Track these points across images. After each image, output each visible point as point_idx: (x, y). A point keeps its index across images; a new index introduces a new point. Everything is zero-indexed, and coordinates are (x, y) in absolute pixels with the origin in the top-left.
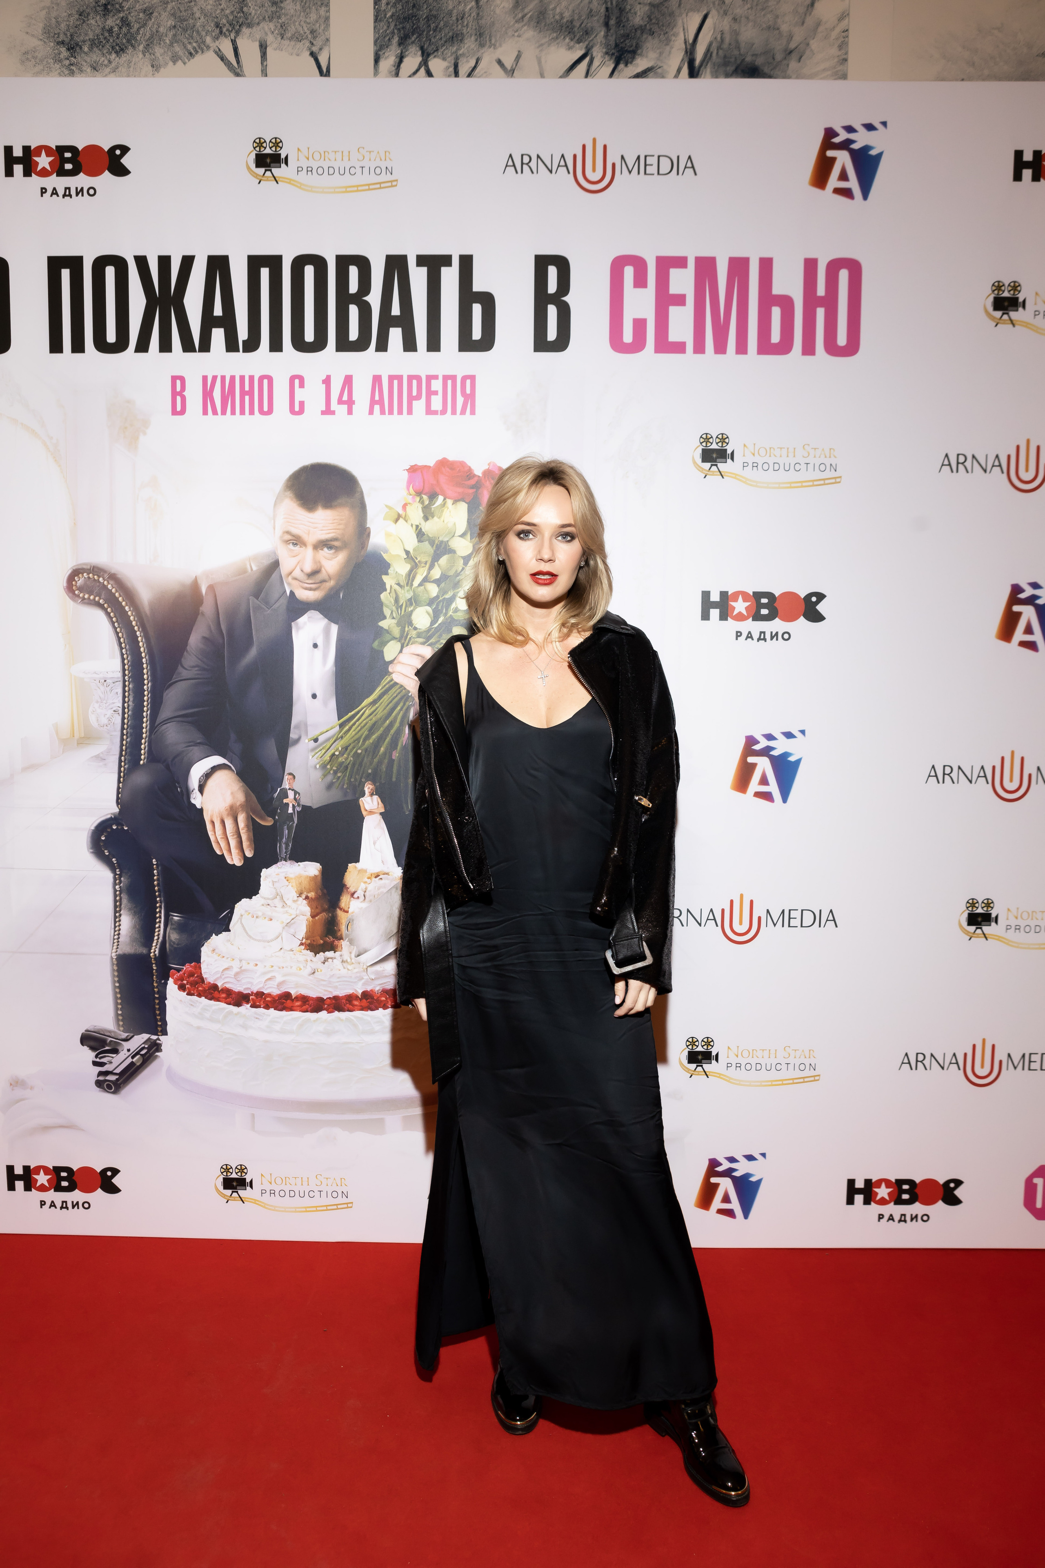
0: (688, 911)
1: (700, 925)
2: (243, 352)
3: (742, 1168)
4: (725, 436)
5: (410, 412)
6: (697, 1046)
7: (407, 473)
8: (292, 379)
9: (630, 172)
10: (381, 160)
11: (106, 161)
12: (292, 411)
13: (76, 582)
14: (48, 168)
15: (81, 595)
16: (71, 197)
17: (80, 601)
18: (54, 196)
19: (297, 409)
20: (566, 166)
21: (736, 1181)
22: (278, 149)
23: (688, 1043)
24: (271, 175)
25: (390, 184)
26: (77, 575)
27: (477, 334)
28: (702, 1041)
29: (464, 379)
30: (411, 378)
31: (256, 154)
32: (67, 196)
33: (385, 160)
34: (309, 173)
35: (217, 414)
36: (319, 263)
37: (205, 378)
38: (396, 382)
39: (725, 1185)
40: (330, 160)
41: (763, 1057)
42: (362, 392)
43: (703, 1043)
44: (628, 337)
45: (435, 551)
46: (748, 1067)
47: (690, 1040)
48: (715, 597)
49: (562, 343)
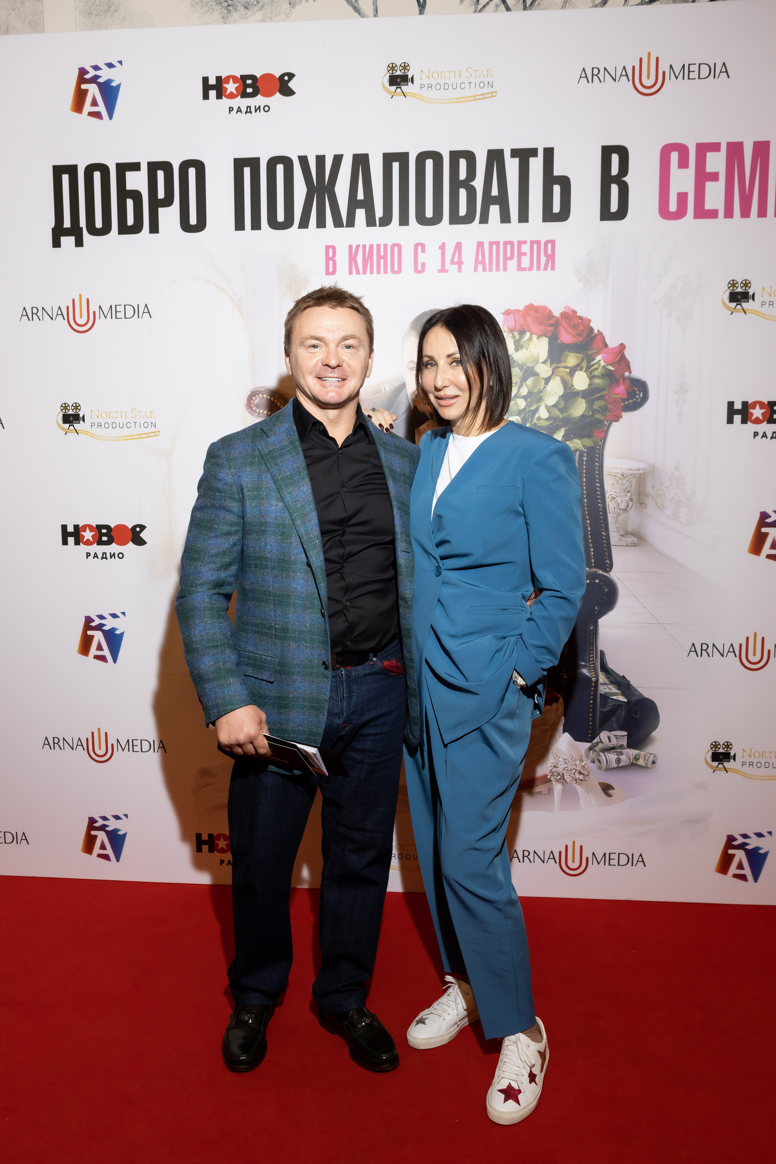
0: (714, 645)
1: (723, 656)
2: (379, 226)
3: (753, 843)
4: (748, 282)
5: (505, 269)
6: (719, 748)
7: (503, 315)
8: (416, 246)
9: (677, 78)
10: (484, 76)
11: (278, 84)
12: (416, 271)
13: (254, 401)
14: (235, 92)
15: (257, 411)
16: (251, 113)
17: (257, 415)
18: (239, 113)
19: (419, 269)
20: (627, 75)
21: (748, 852)
22: (406, 71)
23: (712, 746)
24: (401, 91)
25: (490, 95)
26: (255, 396)
27: (556, 208)
28: (723, 744)
29: (547, 243)
30: (506, 243)
31: (390, 76)
32: (249, 112)
33: (488, 76)
34: (430, 89)
35: (360, 274)
36: (436, 157)
37: (350, 247)
38: (494, 247)
39: (740, 855)
40: (445, 78)
41: (770, 758)
42: (469, 255)
43: (724, 746)
44: (673, 207)
45: (523, 374)
46: (759, 765)
47: (714, 744)
48: (738, 406)
49: (622, 213)
